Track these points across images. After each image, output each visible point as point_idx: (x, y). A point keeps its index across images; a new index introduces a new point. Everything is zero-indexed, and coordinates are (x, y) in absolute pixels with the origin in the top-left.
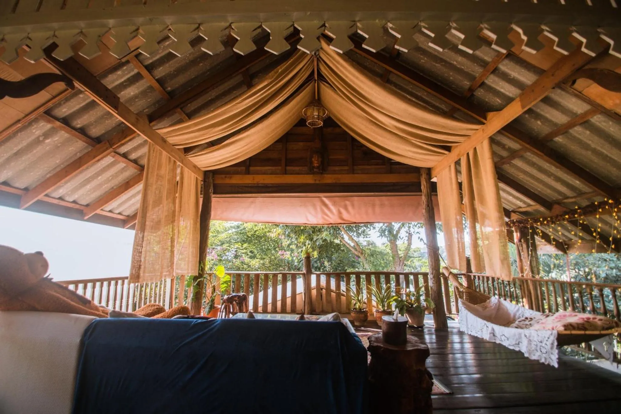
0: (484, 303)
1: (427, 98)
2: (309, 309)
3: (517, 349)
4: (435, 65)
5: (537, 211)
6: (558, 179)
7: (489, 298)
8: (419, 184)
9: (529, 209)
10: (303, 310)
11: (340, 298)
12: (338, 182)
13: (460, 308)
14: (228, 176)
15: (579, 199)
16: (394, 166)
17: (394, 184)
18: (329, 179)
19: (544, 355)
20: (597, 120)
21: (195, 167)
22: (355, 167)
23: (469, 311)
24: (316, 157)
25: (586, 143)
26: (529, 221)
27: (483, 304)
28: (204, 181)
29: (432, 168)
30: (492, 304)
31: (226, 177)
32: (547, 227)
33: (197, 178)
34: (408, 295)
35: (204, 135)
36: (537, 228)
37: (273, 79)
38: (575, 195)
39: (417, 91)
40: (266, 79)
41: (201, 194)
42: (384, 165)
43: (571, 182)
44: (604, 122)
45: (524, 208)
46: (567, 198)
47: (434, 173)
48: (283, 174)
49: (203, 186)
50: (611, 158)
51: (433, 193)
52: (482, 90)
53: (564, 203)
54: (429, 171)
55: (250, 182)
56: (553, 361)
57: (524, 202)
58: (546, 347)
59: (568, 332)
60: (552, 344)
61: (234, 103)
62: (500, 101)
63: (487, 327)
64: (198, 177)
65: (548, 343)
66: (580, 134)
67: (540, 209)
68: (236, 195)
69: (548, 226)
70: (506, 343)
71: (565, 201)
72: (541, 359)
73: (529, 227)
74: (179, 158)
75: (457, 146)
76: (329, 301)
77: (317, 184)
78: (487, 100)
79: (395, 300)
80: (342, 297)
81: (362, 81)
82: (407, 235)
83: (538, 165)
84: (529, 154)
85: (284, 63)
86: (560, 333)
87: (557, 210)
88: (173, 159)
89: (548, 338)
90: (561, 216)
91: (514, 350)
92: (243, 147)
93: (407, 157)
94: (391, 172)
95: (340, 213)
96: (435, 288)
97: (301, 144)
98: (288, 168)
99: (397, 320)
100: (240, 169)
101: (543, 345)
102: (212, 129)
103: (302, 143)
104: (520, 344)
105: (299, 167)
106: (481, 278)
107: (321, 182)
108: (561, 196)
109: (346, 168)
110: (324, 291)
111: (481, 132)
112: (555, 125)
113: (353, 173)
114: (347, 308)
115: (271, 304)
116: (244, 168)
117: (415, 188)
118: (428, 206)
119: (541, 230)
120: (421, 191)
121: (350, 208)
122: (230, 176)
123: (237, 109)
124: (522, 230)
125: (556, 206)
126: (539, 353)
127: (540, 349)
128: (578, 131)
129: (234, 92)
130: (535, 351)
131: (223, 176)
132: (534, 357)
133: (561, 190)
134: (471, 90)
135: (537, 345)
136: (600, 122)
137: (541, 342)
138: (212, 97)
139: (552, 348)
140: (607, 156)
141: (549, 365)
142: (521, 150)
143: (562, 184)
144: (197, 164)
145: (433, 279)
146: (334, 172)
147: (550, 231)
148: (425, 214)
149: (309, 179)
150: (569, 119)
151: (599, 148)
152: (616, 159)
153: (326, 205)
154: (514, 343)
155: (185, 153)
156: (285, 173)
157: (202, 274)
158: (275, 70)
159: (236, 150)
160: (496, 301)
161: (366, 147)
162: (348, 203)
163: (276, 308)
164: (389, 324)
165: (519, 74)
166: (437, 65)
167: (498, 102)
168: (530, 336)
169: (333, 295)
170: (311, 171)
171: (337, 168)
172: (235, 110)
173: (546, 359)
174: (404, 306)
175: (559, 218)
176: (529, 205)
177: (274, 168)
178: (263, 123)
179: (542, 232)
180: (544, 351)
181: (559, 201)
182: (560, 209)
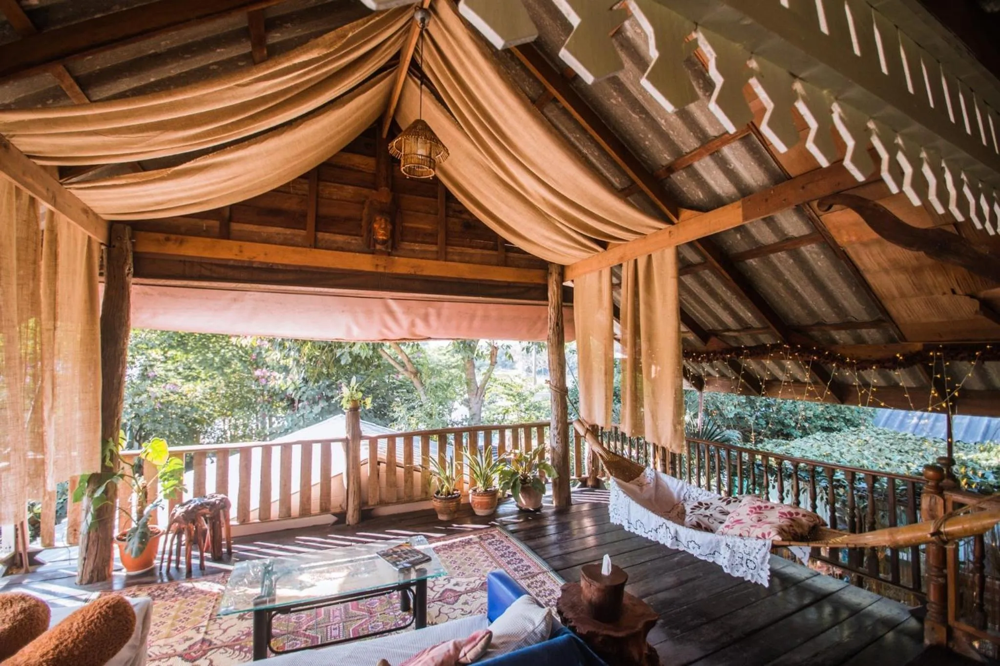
0: (638, 478)
1: (594, 161)
2: (356, 503)
3: (711, 560)
4: (630, 116)
6: (727, 307)
7: (642, 470)
8: (545, 288)
10: (344, 506)
11: (412, 477)
12: (419, 273)
14: (173, 237)
15: (743, 333)
16: (511, 255)
17: (509, 285)
18: (402, 265)
19: (751, 571)
20: (810, 251)
21: (87, 211)
22: (450, 249)
24: (383, 221)
25: (781, 272)
28: (110, 244)
29: (568, 266)
30: (648, 480)
31: (167, 239)
33: (89, 238)
35: (133, 143)
37: (332, 50)
38: (739, 327)
39: (584, 146)
40: (317, 46)
41: (101, 274)
42: (497, 250)
43: (741, 314)
44: (816, 253)
46: (729, 330)
47: (569, 274)
48: (310, 246)
49: (105, 256)
50: (800, 295)
51: (564, 304)
52: (684, 174)
53: (724, 336)
54: (562, 270)
55: (234, 257)
56: (762, 578)
58: (755, 561)
60: (764, 557)
61: (232, 84)
62: (701, 196)
63: (667, 528)
64: (93, 236)
65: (759, 556)
66: (780, 261)
68: (196, 283)
70: (695, 552)
71: (726, 333)
72: (746, 576)
74: (44, 192)
75: (619, 245)
76: (392, 484)
77: (382, 274)
78: (685, 189)
80: (415, 473)
81: (508, 106)
82: (490, 349)
83: (711, 287)
84: (707, 272)
85: (360, 21)
86: (775, 543)
87: (714, 344)
88: (27, 193)
89: (759, 550)
90: (721, 354)
91: (705, 561)
92: (225, 181)
93: (538, 245)
94: (505, 263)
95: (413, 324)
96: (559, 450)
97: (350, 189)
98: (320, 235)
100: (205, 224)
101: (751, 558)
102: (158, 132)
103: (350, 187)
104: (716, 554)
105: (346, 237)
107: (387, 271)
108: (722, 326)
109: (434, 248)
110: (383, 466)
111: (667, 234)
112: (756, 242)
113: (446, 260)
114: (422, 492)
115: (278, 503)
116: (215, 223)
117: (539, 293)
118: (557, 324)
120: (546, 299)
121: (433, 319)
122: (180, 237)
123: (234, 98)
125: (713, 339)
126: (744, 569)
127: (747, 563)
128: (781, 259)
129: (218, 50)
130: (740, 566)
131: (161, 236)
132: (736, 574)
133: (724, 320)
134: (670, 169)
135: (742, 558)
136: (810, 253)
137: (749, 554)
138: (158, 51)
139: (762, 563)
141: (756, 583)
142: (700, 264)
143: (729, 313)
144: (90, 204)
145: (558, 436)
146: (413, 254)
148: (551, 336)
149: (364, 263)
150: (777, 240)
151: (794, 283)
153: (391, 313)
154: (708, 552)
155: (61, 178)
156: (315, 244)
157: (111, 469)
158: (339, 31)
159: (206, 185)
160: (653, 473)
161: (471, 215)
162: (432, 311)
163: (289, 509)
165: (745, 167)
166: (634, 115)
167: (698, 196)
168: (733, 546)
169: (400, 471)
170: (370, 248)
171: (417, 247)
172: (229, 98)
173: (752, 575)
174: (516, 481)
175: (718, 355)
177: (288, 231)
178: (283, 136)
180: (751, 565)
181: (718, 332)
182: (719, 344)
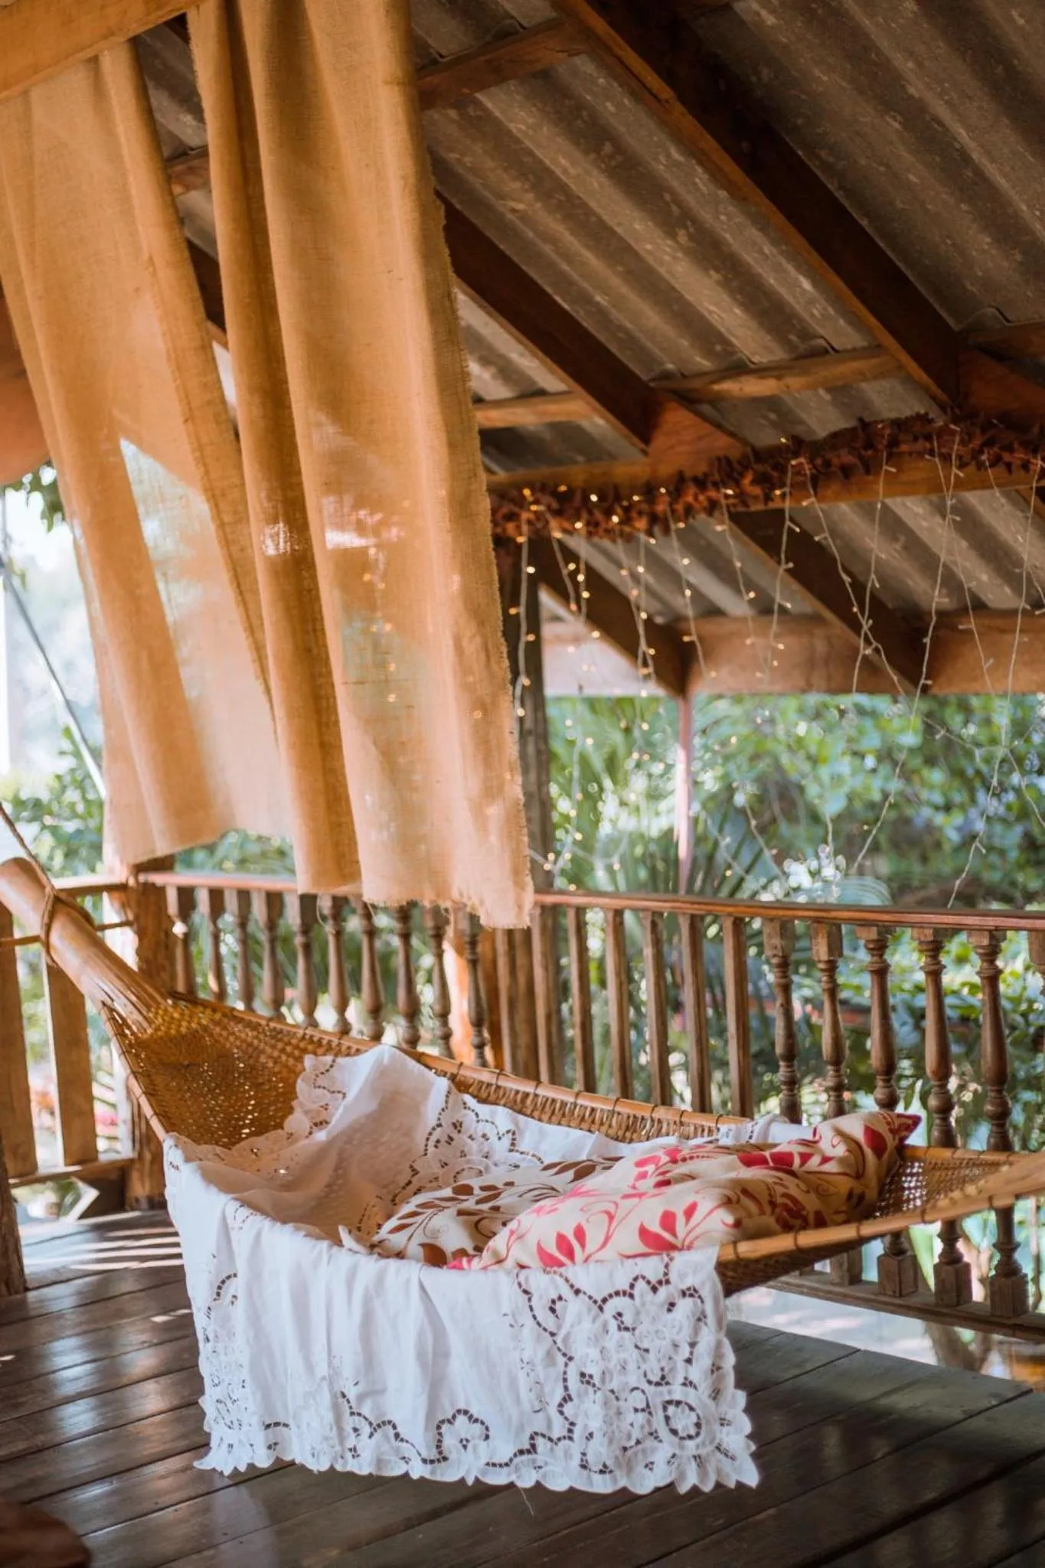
5: (569, 433)
6: (711, 252)
9: (525, 418)
15: (794, 382)
26: (521, 502)
32: (619, 549)
36: (571, 556)
38: (779, 354)
45: (498, 404)
46: (739, 368)
53: (716, 400)
56: (733, 1459)
57: (506, 371)
58: (691, 1396)
67: (585, 424)
69: (629, 538)
71: (726, 387)
72: (682, 1475)
73: (521, 540)
83: (619, 148)
84: (585, 65)
87: (681, 443)
90: (699, 485)
101: (677, 1392)
106: (231, 902)
108: (709, 353)
119: (591, 572)
125: (676, 419)
127: (667, 1418)
130: (650, 1443)
132: (645, 1483)
133: (714, 319)
135: (647, 1409)
137: (663, 1381)
139: (716, 1394)
140: (965, 158)
143: (725, 284)
147: (635, 577)
152: (1002, 182)
173: (699, 1464)
176: (533, 394)
179: (595, 579)
180: (684, 1421)
181: (697, 384)
182: (700, 438)
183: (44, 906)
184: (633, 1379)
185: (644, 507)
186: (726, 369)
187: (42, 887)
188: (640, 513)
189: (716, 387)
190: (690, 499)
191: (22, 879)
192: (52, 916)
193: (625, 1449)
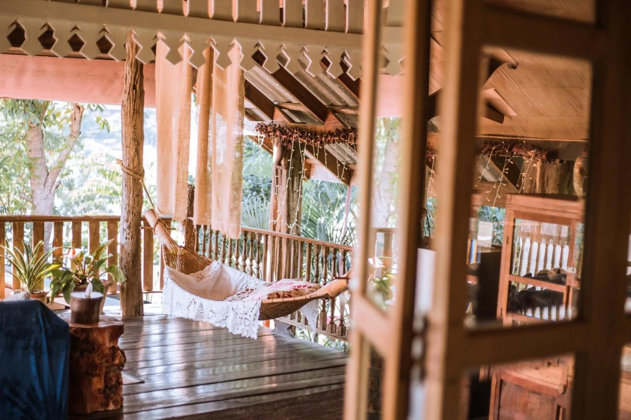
0: (201, 271)
7: (208, 264)
13: (165, 280)
19: (246, 327)
23: (178, 283)
27: (199, 272)
30: (211, 273)
34: (78, 261)
56: (253, 333)
58: (250, 318)
59: (270, 301)
60: (255, 315)
65: (252, 314)
71: (344, 110)
72: (244, 333)
73: (292, 142)
79: (53, 271)
86: (263, 302)
87: (332, 123)
89: (253, 309)
91: (220, 327)
96: (129, 248)
99: (89, 296)
101: (248, 317)
104: (227, 319)
124: (285, 144)
126: (241, 327)
127: (244, 321)
130: (239, 325)
132: (237, 332)
135: (242, 318)
139: (254, 319)
141: (249, 338)
145: (128, 231)
154: (221, 319)
160: (218, 267)
164: (82, 301)
168: (237, 309)
173: (248, 332)
174: (70, 281)
180: (247, 323)
181: (337, 108)
182: (335, 123)
183: (156, 221)
184: (241, 312)
185: (320, 139)
186: (345, 106)
187: (156, 217)
188: (318, 140)
189: (342, 110)
190: (329, 138)
191: (152, 214)
192: (157, 223)
193: (235, 324)
